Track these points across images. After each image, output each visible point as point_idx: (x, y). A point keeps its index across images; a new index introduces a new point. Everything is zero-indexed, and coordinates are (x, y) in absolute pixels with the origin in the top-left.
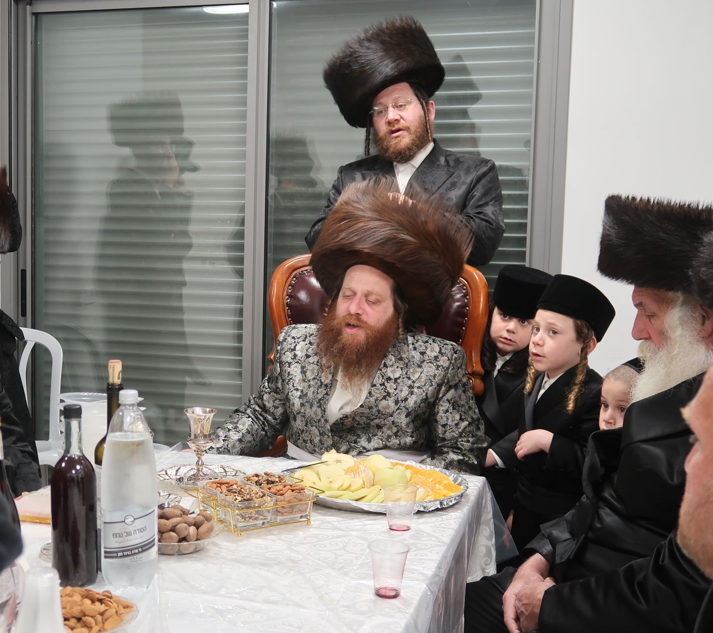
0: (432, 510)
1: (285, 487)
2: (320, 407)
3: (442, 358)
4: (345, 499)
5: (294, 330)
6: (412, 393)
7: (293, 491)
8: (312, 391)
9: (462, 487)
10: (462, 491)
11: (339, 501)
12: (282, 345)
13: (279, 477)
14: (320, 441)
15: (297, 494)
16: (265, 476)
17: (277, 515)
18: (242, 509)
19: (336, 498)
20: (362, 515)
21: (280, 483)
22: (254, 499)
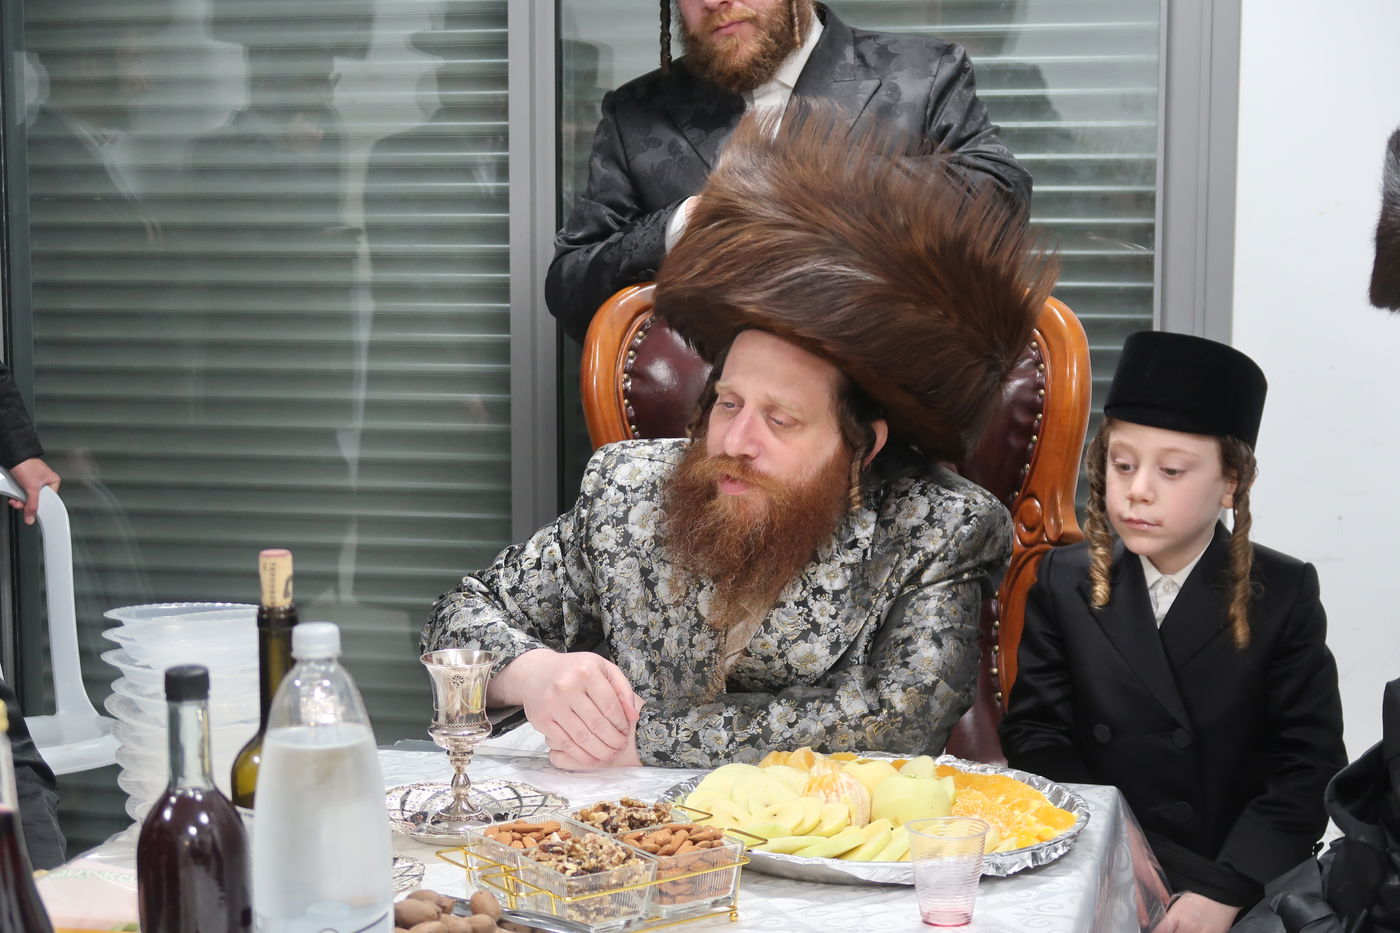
0: (1015, 873)
1: (674, 832)
3: (930, 532)
4: (813, 855)
7: (695, 842)
9: (1075, 813)
10: (1078, 825)
11: (799, 860)
12: (591, 505)
13: (656, 810)
15: (705, 850)
16: (624, 809)
17: (661, 902)
18: (581, 891)
19: (791, 853)
20: (854, 891)
21: (660, 825)
22: (608, 868)
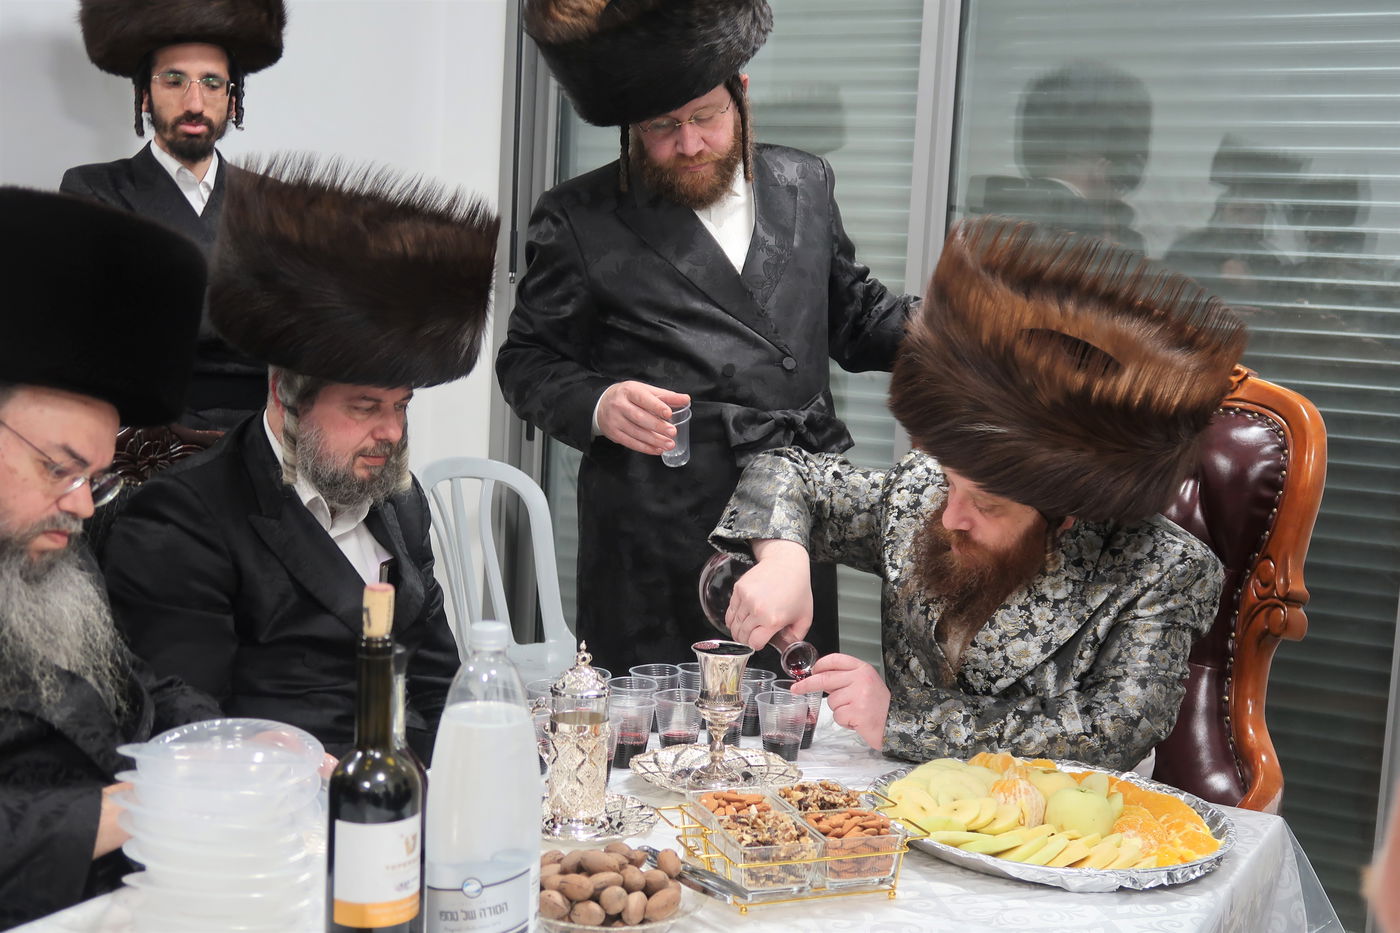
0: (1151, 888)
1: (851, 817)
7: (864, 828)
9: (1222, 840)
10: (1221, 852)
11: (961, 853)
13: (847, 795)
15: (871, 836)
16: (820, 791)
18: (753, 860)
19: (956, 846)
21: (843, 809)
22: (779, 842)
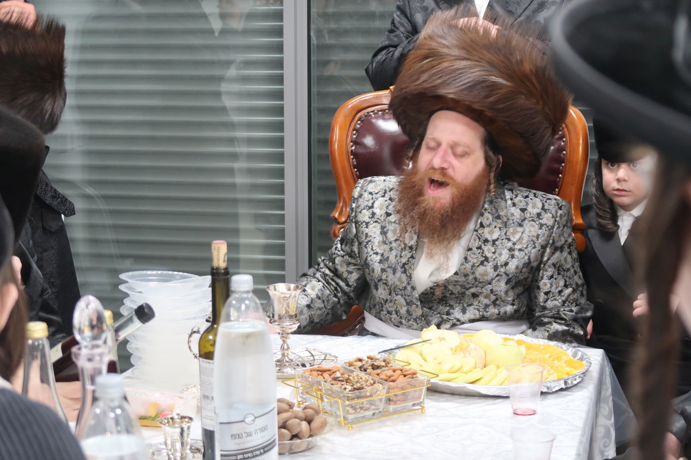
0: (556, 391)
1: (394, 371)
2: (405, 272)
3: (546, 216)
4: (459, 382)
5: (370, 184)
6: (513, 257)
7: (405, 376)
8: (395, 254)
9: (584, 362)
10: (586, 368)
11: (453, 384)
12: (357, 202)
13: (384, 361)
14: (408, 311)
15: (411, 379)
16: (370, 361)
17: (390, 404)
18: (353, 399)
19: (449, 381)
20: (479, 399)
21: (387, 368)
22: (366, 388)
